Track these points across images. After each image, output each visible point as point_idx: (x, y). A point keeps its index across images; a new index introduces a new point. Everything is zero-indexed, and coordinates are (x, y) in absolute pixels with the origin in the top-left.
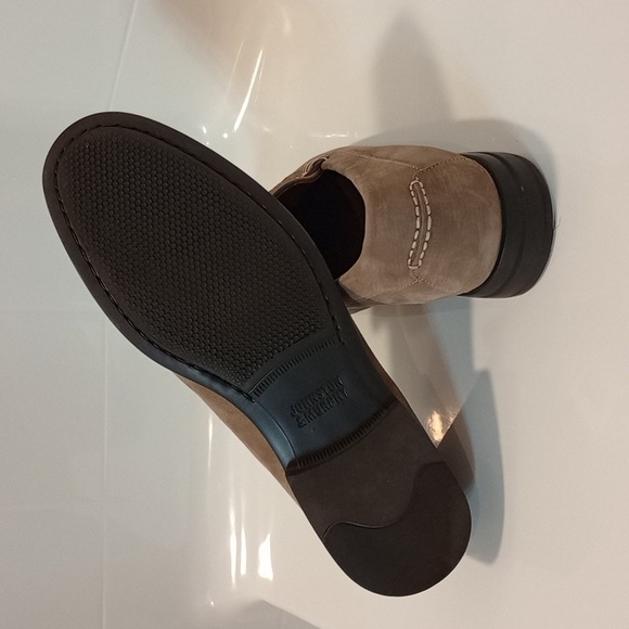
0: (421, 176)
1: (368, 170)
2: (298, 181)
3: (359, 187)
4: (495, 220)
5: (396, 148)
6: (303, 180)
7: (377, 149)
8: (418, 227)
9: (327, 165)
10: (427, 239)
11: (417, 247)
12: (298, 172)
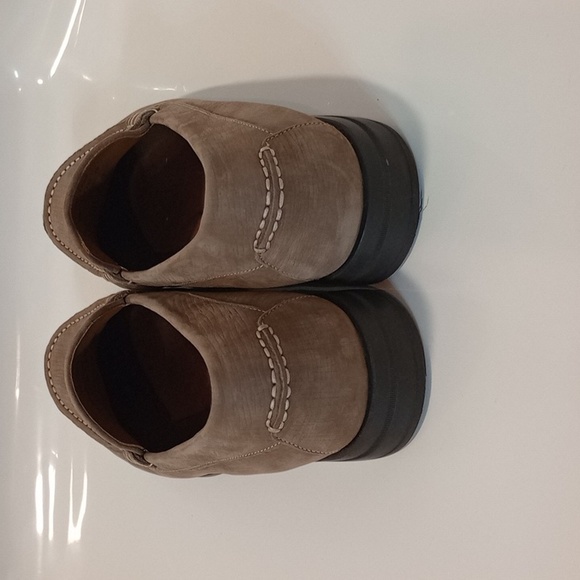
0: (271, 141)
1: (209, 130)
2: (123, 134)
3: (197, 149)
4: (356, 197)
5: (240, 105)
6: (129, 133)
7: (218, 105)
8: (268, 203)
9: (157, 118)
10: (278, 218)
11: (265, 227)
12: (122, 124)
